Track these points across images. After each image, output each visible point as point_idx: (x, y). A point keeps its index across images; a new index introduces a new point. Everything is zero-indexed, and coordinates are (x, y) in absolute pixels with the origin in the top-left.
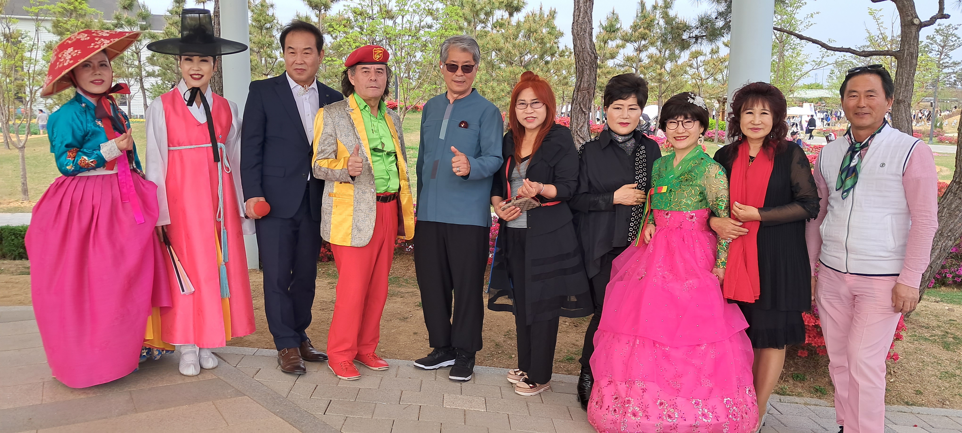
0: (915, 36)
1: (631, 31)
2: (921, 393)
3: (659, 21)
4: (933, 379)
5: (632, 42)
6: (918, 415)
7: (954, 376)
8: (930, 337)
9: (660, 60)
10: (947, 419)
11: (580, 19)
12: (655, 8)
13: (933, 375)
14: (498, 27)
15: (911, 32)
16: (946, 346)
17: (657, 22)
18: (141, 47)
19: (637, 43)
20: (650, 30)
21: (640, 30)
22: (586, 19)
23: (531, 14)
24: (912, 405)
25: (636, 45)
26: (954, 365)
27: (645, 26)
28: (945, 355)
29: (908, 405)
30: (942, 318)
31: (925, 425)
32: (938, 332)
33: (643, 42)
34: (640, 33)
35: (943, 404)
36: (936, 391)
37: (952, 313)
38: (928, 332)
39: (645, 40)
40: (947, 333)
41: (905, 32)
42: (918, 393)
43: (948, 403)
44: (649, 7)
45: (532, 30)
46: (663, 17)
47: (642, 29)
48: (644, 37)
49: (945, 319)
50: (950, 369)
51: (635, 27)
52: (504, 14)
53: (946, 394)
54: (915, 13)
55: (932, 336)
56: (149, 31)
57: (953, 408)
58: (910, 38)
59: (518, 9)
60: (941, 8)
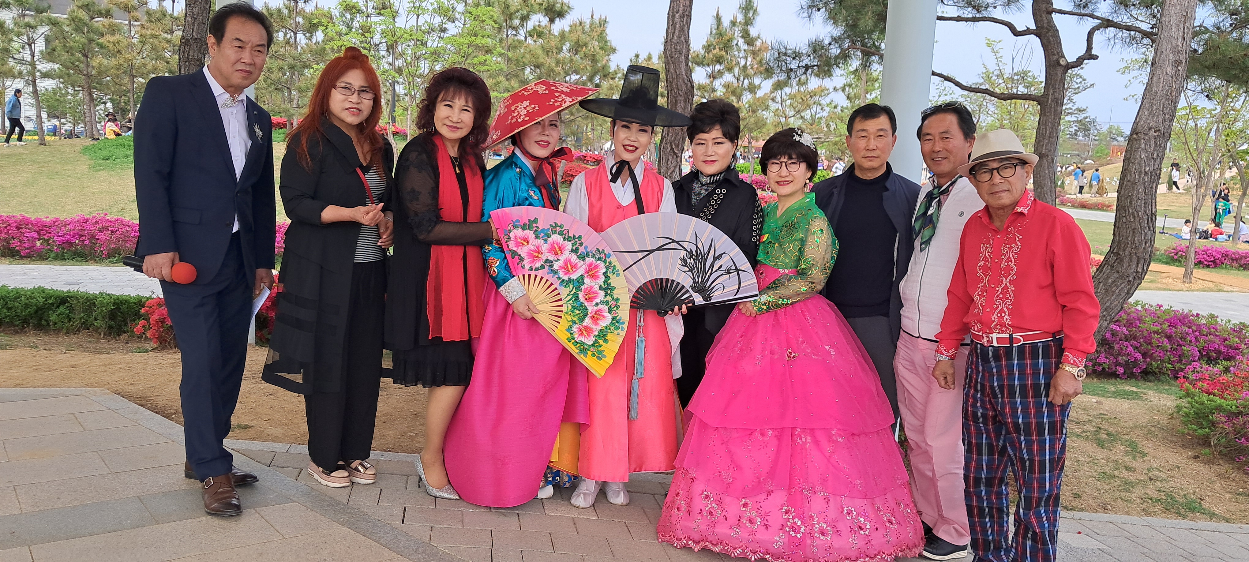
0: (1061, 79)
1: (703, 52)
2: (1080, 497)
3: (738, 41)
4: (1090, 480)
5: (704, 65)
6: (1079, 521)
7: (1114, 477)
8: (1081, 433)
9: (739, 91)
10: (1112, 525)
11: (675, 37)
12: (733, 23)
13: (1091, 476)
14: (535, 36)
15: (1057, 74)
16: (1101, 444)
17: (735, 42)
18: (35, 37)
19: (711, 67)
20: (727, 52)
21: (715, 52)
22: (682, 38)
23: (578, 22)
24: (1071, 510)
25: (709, 70)
26: (1112, 465)
27: (721, 46)
28: (1100, 454)
29: (1068, 510)
30: (1091, 412)
31: (1090, 532)
32: (1088, 427)
33: (718, 67)
34: (714, 55)
35: (1104, 508)
36: (1095, 494)
37: (1101, 406)
38: (1078, 428)
39: (720, 64)
40: (1100, 428)
41: (1050, 73)
42: (1077, 496)
43: (1109, 507)
44: (726, 23)
45: (581, 43)
46: (742, 37)
47: (717, 50)
48: (719, 61)
49: (1095, 412)
50: (1107, 469)
51: (708, 48)
52: (542, 18)
53: (1107, 498)
54: (1062, 52)
55: (1083, 432)
56: (49, 16)
57: (1116, 513)
58: (1056, 81)
59: (561, 14)
60: (1089, 47)
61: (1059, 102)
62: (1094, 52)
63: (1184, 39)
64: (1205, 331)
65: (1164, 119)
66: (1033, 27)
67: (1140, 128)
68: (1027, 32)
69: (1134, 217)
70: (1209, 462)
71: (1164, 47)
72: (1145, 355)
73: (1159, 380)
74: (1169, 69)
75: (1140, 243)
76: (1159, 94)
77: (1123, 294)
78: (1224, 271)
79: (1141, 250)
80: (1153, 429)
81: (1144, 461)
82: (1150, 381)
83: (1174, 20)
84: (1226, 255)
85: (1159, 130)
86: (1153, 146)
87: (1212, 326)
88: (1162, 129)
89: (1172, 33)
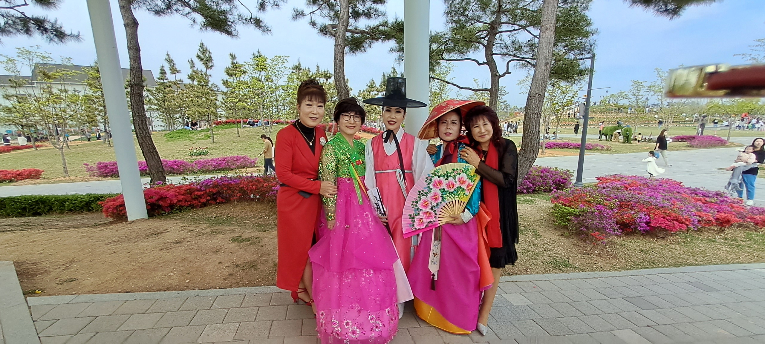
0: (497, 82)
15: (496, 79)
41: (493, 79)
54: (497, 70)
58: (495, 82)
60: (508, 69)
61: (497, 90)
62: (509, 71)
63: (549, 53)
64: (554, 173)
65: (542, 90)
66: (486, 61)
67: (532, 94)
68: (484, 63)
69: (531, 133)
70: (567, 237)
71: (541, 57)
72: (533, 184)
73: (539, 193)
74: (543, 67)
75: (534, 144)
76: (539, 78)
77: (528, 167)
78: (554, 150)
79: (535, 147)
80: (542, 221)
81: (541, 240)
82: (535, 194)
83: (544, 45)
84: (554, 144)
85: (540, 94)
86: (538, 101)
87: (556, 171)
88: (541, 94)
89: (544, 51)
